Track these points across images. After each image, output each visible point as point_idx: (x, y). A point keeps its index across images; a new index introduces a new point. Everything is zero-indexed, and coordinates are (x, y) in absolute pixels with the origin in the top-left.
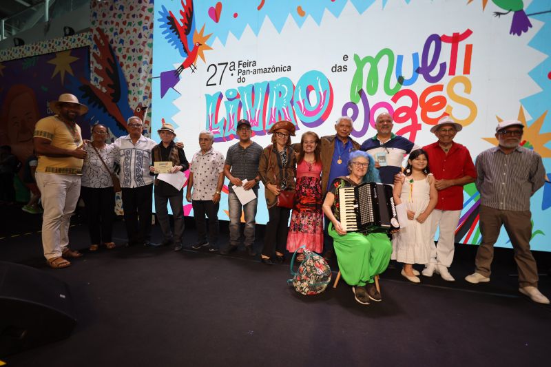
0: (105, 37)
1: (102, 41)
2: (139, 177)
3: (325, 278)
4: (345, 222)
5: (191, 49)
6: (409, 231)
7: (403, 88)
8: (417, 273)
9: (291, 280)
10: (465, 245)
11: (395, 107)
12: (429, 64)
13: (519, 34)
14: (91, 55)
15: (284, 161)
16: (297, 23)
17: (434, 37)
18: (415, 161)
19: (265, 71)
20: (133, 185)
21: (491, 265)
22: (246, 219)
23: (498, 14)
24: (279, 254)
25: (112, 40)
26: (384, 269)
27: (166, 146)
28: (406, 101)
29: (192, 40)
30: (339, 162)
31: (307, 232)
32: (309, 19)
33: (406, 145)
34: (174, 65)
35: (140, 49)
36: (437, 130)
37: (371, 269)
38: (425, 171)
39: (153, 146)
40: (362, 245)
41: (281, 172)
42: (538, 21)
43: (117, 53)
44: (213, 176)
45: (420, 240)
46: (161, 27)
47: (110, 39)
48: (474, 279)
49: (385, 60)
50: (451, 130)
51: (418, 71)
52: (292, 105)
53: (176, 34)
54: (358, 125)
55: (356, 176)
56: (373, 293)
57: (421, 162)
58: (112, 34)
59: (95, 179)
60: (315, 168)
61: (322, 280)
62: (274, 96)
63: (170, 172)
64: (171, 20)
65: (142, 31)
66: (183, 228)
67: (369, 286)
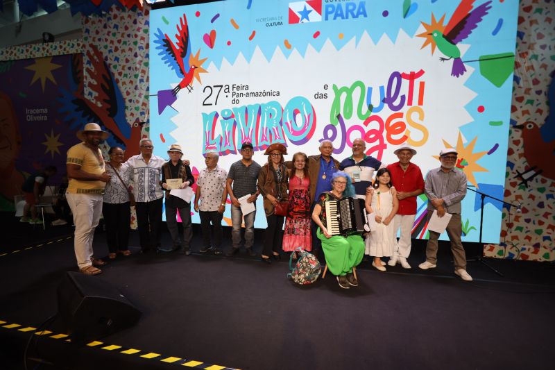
0: (99, 54)
1: (95, 57)
2: (152, 192)
3: (317, 271)
4: (331, 228)
5: (187, 71)
6: (378, 232)
7: (372, 114)
8: (384, 264)
9: (290, 274)
10: (420, 240)
11: (367, 129)
12: (392, 96)
13: (458, 77)
14: (84, 69)
15: (279, 177)
16: (285, 54)
17: (396, 74)
18: (381, 178)
19: (257, 95)
20: (147, 199)
21: (437, 254)
22: (246, 224)
23: (443, 59)
24: (275, 254)
25: (107, 57)
26: (359, 262)
27: (175, 164)
28: (374, 125)
29: (188, 63)
30: (324, 177)
31: (298, 234)
32: (295, 51)
33: (375, 164)
34: (171, 85)
35: (136, 68)
36: (398, 152)
37: (350, 263)
38: (389, 185)
39: (162, 164)
40: (344, 245)
41: (277, 186)
42: (471, 68)
43: (112, 70)
44: (218, 190)
45: (386, 239)
46: (157, 48)
47: (104, 56)
48: (425, 266)
49: (358, 90)
50: (408, 153)
51: (384, 101)
52: (281, 125)
53: (172, 56)
54: (336, 144)
55: (338, 191)
56: (352, 280)
57: (385, 178)
58: (107, 51)
59: (115, 196)
60: (305, 182)
61: (314, 273)
62: (265, 117)
63: (181, 188)
64: (167, 43)
65: (137, 51)
66: (192, 235)
67: (349, 275)
